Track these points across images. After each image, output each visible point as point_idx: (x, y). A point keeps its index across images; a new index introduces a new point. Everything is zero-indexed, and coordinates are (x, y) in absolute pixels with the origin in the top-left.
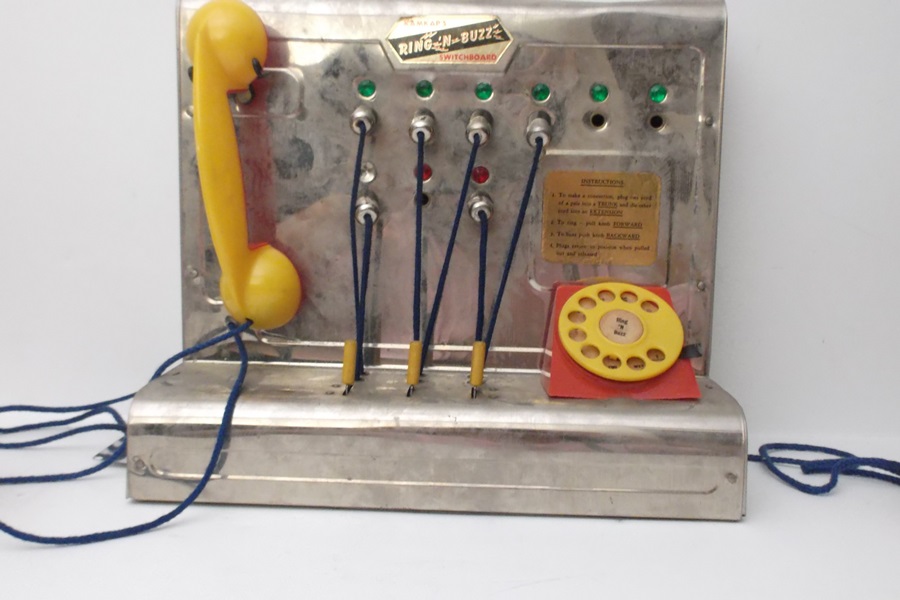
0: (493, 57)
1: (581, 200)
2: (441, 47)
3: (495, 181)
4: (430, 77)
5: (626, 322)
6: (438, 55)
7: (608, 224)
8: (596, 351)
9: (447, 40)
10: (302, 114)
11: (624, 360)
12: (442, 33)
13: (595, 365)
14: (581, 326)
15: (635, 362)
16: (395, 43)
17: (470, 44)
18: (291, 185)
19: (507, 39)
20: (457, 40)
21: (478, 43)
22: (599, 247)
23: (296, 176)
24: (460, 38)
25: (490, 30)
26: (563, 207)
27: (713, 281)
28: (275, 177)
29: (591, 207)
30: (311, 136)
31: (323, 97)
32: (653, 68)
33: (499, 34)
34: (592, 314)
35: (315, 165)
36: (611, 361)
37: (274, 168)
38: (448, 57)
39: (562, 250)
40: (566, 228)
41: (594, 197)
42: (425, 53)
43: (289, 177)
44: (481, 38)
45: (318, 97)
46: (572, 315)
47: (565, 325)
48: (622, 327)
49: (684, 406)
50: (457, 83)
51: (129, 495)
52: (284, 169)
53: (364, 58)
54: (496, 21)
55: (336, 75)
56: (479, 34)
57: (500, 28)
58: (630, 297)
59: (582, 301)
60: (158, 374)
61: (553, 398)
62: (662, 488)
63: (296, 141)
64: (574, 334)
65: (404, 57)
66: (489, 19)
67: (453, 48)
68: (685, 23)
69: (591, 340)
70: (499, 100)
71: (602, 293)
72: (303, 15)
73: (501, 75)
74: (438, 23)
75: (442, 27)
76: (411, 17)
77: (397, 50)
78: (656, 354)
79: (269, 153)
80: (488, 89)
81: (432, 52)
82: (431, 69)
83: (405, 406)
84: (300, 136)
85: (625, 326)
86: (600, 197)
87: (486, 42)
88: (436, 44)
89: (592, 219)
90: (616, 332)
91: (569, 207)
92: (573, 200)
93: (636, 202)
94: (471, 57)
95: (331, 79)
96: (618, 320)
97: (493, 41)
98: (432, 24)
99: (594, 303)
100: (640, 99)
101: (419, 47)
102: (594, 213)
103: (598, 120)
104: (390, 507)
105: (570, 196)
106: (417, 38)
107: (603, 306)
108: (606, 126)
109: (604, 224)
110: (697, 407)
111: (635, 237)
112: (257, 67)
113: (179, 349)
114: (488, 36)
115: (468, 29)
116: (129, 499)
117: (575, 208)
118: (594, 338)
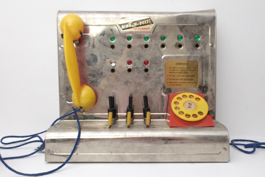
0: (149, 28)
1: (176, 69)
2: (134, 26)
3: (151, 64)
4: (131, 35)
5: (191, 104)
6: (133, 28)
8: (183, 113)
9: (136, 24)
10: (94, 46)
11: (191, 115)
12: (134, 22)
13: (183, 117)
14: (178, 106)
15: (195, 116)
16: (120, 25)
17: (142, 25)
18: (91, 68)
19: (153, 23)
20: (138, 24)
21: (144, 25)
22: (182, 83)
23: (92, 65)
24: (139, 23)
25: (148, 21)
26: (171, 71)
27: (216, 92)
28: (86, 65)
29: (179, 71)
30: (96, 52)
31: (100, 42)
32: (195, 30)
33: (150, 22)
34: (181, 102)
35: (98, 62)
36: (188, 116)
37: (86, 63)
38: (136, 29)
39: (171, 84)
40: (172, 77)
41: (180, 68)
42: (129, 28)
43: (90, 65)
44: (145, 23)
45: (98, 41)
46: (175, 103)
47: (173, 106)
48: (190, 106)
49: (210, 128)
50: (139, 36)
51: (46, 160)
52: (89, 63)
53: (111, 30)
54: (150, 18)
55: (103, 35)
56: (145, 22)
57: (151, 20)
58: (191, 97)
59: (178, 98)
60: (53, 125)
61: (171, 127)
62: (204, 153)
63: (92, 54)
64: (176, 108)
65: (123, 29)
66: (148, 18)
67: (137, 26)
68: (204, 17)
69: (181, 110)
70: (151, 41)
71: (183, 96)
72: (93, 18)
73: (152, 33)
74: (133, 19)
75: (134, 20)
76: (125, 18)
77: (121, 27)
78: (201, 113)
79: (84, 58)
80: (148, 38)
81: (131, 28)
82: (131, 32)
83: (127, 131)
84: (93, 53)
85: (191, 105)
86: (182, 68)
87: (147, 24)
88: (132, 25)
90: (188, 107)
92: (174, 69)
93: (192, 69)
94: (143, 29)
95: (102, 36)
96: (189, 103)
97: (149, 24)
98: (131, 20)
99: (181, 99)
100: (192, 39)
101: (127, 26)
102: (180, 73)
103: (180, 46)
104: (124, 161)
105: (173, 68)
106: (127, 24)
107: (184, 100)
108: (182, 47)
109: (183, 76)
110: (213, 128)
111: (192, 80)
112: (81, 33)
113: (59, 117)
114: (147, 23)
115: (142, 21)
116: (46, 162)
117: (174, 71)
118: (182, 109)
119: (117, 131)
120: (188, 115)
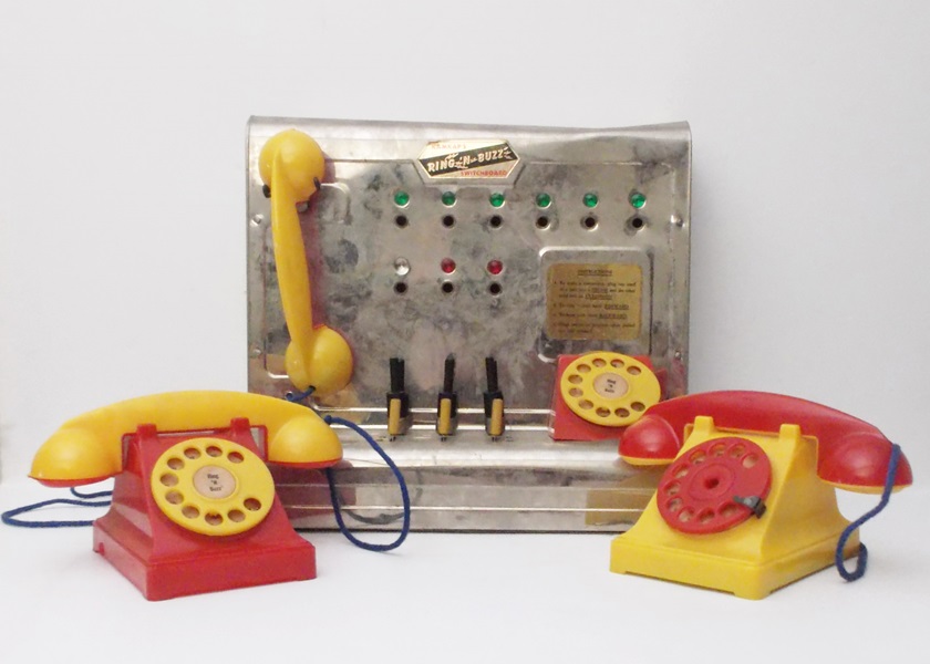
0: (504, 173)
1: (578, 287)
2: (462, 165)
3: (507, 272)
4: (454, 189)
5: (614, 382)
6: (459, 172)
7: (600, 306)
8: (590, 404)
9: (467, 160)
10: (349, 219)
11: (613, 411)
12: (462, 154)
13: (590, 415)
14: (579, 386)
15: (621, 412)
16: (425, 162)
17: (485, 163)
18: (339, 278)
19: (515, 158)
20: (475, 160)
21: (491, 162)
22: (594, 325)
23: (343, 270)
24: (477, 158)
25: (501, 151)
26: (564, 293)
27: (687, 352)
28: (327, 272)
29: (586, 292)
30: (354, 237)
31: (365, 206)
33: (508, 155)
34: (587, 377)
35: (359, 262)
37: (326, 266)
38: (467, 173)
39: (564, 328)
40: (565, 310)
41: (589, 284)
42: (449, 170)
43: (338, 272)
44: (494, 158)
45: (362, 207)
46: (572, 378)
47: (565, 385)
48: (611, 386)
50: (474, 194)
52: (334, 265)
53: (399, 175)
54: (506, 145)
55: (376, 188)
56: (492, 155)
57: (509, 150)
58: (618, 364)
59: (580, 367)
61: (556, 440)
63: (344, 242)
64: (573, 392)
65: (432, 173)
66: (502, 143)
67: (471, 166)
68: (657, 143)
69: (587, 396)
70: (509, 206)
71: (595, 360)
72: (350, 140)
73: (511, 187)
74: (459, 146)
75: (462, 150)
76: (438, 142)
77: (427, 168)
78: (637, 405)
79: (321, 254)
80: (501, 198)
81: (455, 169)
82: (454, 182)
83: (439, 449)
84: (346, 238)
85: (614, 384)
86: (593, 284)
87: (498, 161)
88: (458, 163)
89: (589, 301)
90: (606, 390)
91: (568, 292)
92: (573, 287)
93: (622, 288)
94: (486, 173)
95: (373, 191)
96: (609, 380)
97: (504, 160)
98: (455, 147)
99: (589, 368)
100: (624, 205)
101: (444, 165)
102: (589, 297)
103: (590, 222)
104: (430, 528)
105: (568, 283)
106: (442, 158)
107: (596, 371)
108: (597, 226)
109: (597, 306)
111: (623, 317)
112: (317, 184)
114: (500, 156)
115: (483, 150)
117: (573, 293)
118: (589, 394)
119: (413, 449)
120: (604, 411)
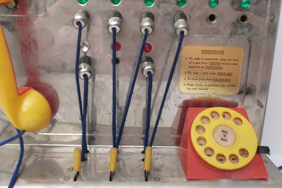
1: (200, 61)
3: (155, 51)
5: (227, 133)
7: (215, 74)
8: (212, 151)
10: (46, 14)
11: (227, 156)
13: (212, 161)
14: (203, 135)
22: (209, 85)
26: (192, 65)
27: (266, 103)
29: (207, 65)
34: (209, 128)
36: (221, 158)
39: (190, 87)
41: (208, 59)
46: (198, 127)
47: (194, 135)
48: (225, 136)
59: (203, 118)
61: (189, 180)
64: (200, 140)
70: (158, 6)
71: (212, 113)
78: (244, 152)
85: (226, 135)
86: (211, 59)
90: (222, 139)
91: (194, 64)
92: (198, 61)
93: (230, 62)
96: (223, 131)
99: (209, 120)
100: (236, 6)
102: (207, 68)
103: (212, 18)
105: (195, 59)
107: (214, 122)
108: (216, 21)
109: (212, 74)
111: (228, 80)
117: (197, 65)
118: (210, 143)
120: (221, 156)
